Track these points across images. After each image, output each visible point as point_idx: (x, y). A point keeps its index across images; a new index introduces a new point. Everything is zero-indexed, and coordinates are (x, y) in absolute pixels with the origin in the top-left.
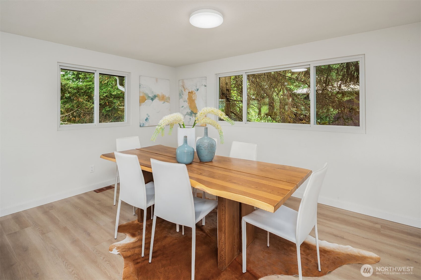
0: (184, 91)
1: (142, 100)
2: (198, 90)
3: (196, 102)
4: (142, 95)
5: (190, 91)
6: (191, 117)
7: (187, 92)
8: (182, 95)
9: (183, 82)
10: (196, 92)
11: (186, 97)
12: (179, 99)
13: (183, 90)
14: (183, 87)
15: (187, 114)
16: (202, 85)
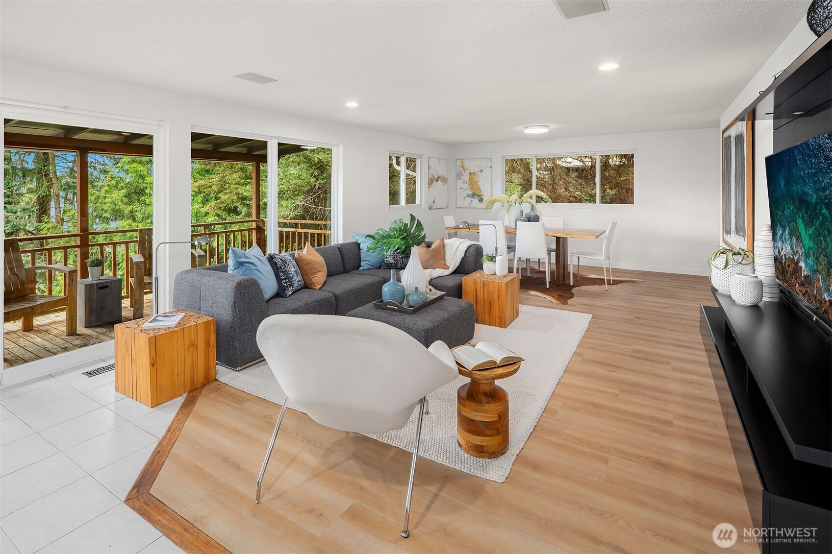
0: (463, 172)
1: (431, 182)
2: (482, 171)
3: (479, 183)
4: (430, 177)
5: (472, 172)
6: (473, 199)
7: (467, 172)
8: (461, 176)
9: (462, 162)
10: (479, 173)
11: (466, 177)
12: (457, 180)
13: (462, 170)
14: (463, 168)
15: (468, 196)
16: (488, 166)
